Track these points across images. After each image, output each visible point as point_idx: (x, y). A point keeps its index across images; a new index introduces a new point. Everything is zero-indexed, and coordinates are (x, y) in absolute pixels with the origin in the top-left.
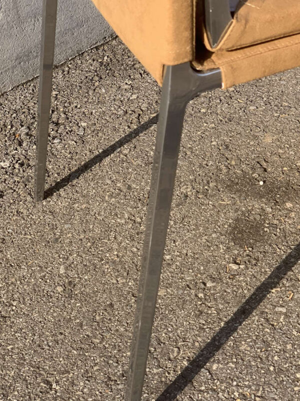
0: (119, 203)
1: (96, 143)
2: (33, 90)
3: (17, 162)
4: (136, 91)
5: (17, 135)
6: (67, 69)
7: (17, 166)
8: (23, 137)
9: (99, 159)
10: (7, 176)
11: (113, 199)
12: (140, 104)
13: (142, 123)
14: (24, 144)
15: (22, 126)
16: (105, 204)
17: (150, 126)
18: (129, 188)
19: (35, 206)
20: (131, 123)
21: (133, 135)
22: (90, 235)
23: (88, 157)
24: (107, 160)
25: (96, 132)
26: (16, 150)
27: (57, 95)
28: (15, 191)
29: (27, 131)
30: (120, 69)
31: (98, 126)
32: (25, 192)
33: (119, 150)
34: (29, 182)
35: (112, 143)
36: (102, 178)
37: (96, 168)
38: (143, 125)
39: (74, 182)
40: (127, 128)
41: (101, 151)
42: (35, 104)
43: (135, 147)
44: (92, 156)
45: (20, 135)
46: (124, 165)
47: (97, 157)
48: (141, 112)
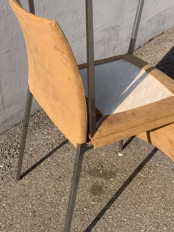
0: (49, 180)
1: (37, 157)
2: (8, 135)
3: (6, 165)
4: (50, 135)
5: (4, 154)
6: (20, 125)
7: (6, 167)
8: (7, 155)
9: (39, 163)
10: (3, 171)
11: (46, 179)
12: (52, 140)
13: (54, 148)
14: (8, 158)
15: (6, 150)
16: (44, 181)
17: (57, 150)
18: (52, 174)
19: (16, 183)
20: (50, 148)
21: (51, 153)
22: (39, 193)
23: (34, 163)
24: (42, 164)
25: (36, 152)
26: (5, 160)
27: (18, 137)
28: (7, 177)
29: (8, 152)
30: (42, 125)
31: (36, 150)
32: (11, 177)
33: (46, 160)
34: (13, 173)
35: (43, 157)
36: (41, 171)
37: (38, 167)
38: (54, 149)
39: (31, 173)
40: (48, 150)
41: (39, 160)
42: (10, 141)
43: (52, 158)
44: (36, 162)
45: (5, 154)
46: (49, 165)
47: (38, 163)
48: (53, 144)
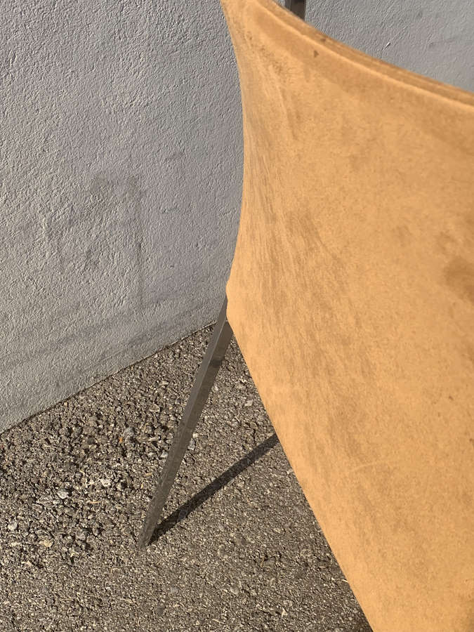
0: (232, 563)
1: (208, 465)
2: (141, 375)
3: (119, 481)
4: (251, 395)
5: (121, 439)
6: (178, 351)
7: (119, 487)
8: (128, 443)
10: (107, 502)
11: (226, 557)
12: (255, 415)
13: (258, 444)
14: (129, 455)
15: (127, 426)
16: (217, 563)
17: (267, 451)
18: (244, 541)
19: (137, 555)
20: (246, 442)
21: (249, 461)
22: (200, 608)
23: (198, 488)
24: (220, 495)
25: (207, 449)
26: (119, 462)
27: (166, 386)
28: (115, 524)
29: (131, 434)
30: (235, 360)
31: (209, 442)
32: (127, 530)
33: (233, 481)
34: (132, 514)
35: (226, 469)
36: (214, 521)
37: (207, 504)
38: (258, 447)
39: (183, 522)
40: (241, 448)
41: (213, 479)
42: (142, 395)
43: (250, 480)
44: (204, 486)
45: (124, 439)
46: (239, 505)
47: (209, 487)
48: (257, 428)
